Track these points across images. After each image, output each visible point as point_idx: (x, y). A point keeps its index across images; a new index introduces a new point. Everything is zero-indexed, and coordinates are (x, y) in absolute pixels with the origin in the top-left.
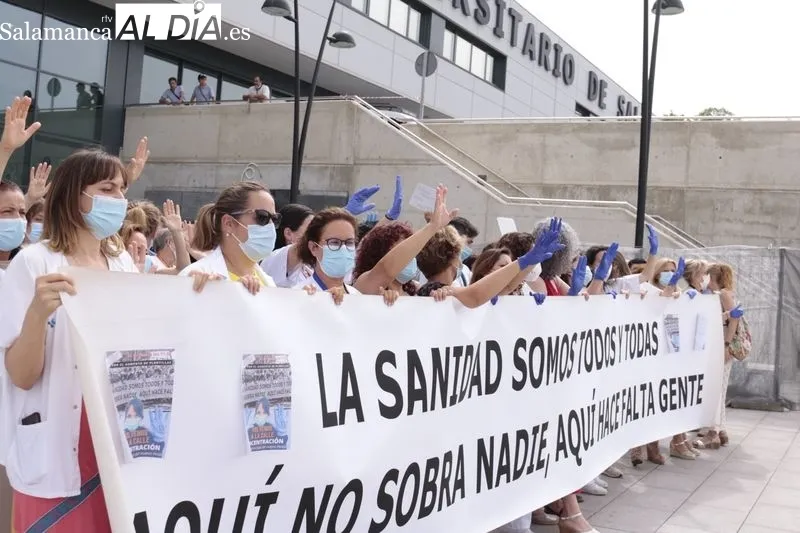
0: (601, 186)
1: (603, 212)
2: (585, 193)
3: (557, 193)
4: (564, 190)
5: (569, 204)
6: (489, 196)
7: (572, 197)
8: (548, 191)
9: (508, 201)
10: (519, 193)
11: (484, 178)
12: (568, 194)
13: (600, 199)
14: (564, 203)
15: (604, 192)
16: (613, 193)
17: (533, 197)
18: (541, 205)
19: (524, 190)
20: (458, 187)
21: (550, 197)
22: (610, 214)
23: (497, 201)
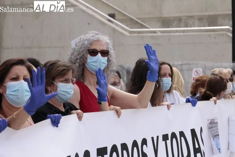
0: (209, 16)
1: (210, 36)
2: (197, 22)
3: (174, 24)
4: (179, 21)
6: (114, 30)
7: (187, 26)
8: (166, 22)
9: (131, 32)
10: (142, 26)
11: (112, 16)
12: (182, 24)
13: (209, 26)
15: (213, 20)
16: (220, 20)
17: (153, 28)
18: (160, 34)
19: (145, 23)
20: (89, 24)
21: (168, 27)
22: (215, 38)
23: (122, 34)
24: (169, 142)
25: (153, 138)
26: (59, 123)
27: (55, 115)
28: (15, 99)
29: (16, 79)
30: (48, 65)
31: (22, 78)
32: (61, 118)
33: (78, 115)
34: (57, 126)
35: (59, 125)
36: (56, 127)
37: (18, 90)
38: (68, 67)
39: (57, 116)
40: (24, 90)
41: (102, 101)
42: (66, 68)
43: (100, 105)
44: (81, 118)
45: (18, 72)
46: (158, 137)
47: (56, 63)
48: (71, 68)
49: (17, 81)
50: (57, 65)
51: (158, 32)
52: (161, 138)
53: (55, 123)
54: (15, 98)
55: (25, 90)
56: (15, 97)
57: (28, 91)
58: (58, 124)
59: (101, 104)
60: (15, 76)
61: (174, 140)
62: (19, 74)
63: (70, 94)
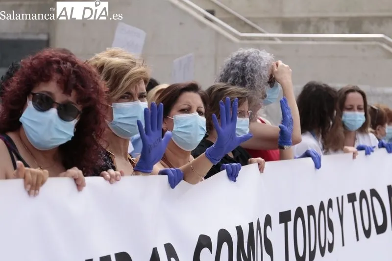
1: (356, 47)
2: (332, 26)
3: (299, 28)
4: (308, 24)
5: (313, 39)
6: (218, 34)
8: (288, 25)
9: (242, 38)
10: (254, 30)
11: (212, 13)
12: (311, 28)
13: (350, 32)
14: (308, 39)
16: (366, 25)
17: (270, 33)
18: (279, 42)
19: (259, 26)
20: (181, 24)
21: (291, 33)
22: (363, 50)
23: (228, 40)
24: (357, 204)
25: (337, 198)
26: (237, 176)
27: (233, 164)
28: (185, 139)
29: (187, 110)
30: (215, 90)
31: (195, 110)
32: (240, 169)
33: (259, 164)
34: (235, 181)
35: (237, 179)
36: (233, 182)
37: (191, 126)
38: (244, 94)
39: (236, 166)
40: (199, 128)
41: (285, 145)
42: (241, 96)
43: (282, 150)
44: (263, 170)
45: (190, 101)
46: (342, 197)
47: (226, 88)
48: (247, 97)
49: (189, 113)
50: (228, 91)
51: (276, 39)
52: (346, 199)
53: (233, 176)
54: (184, 137)
55: (200, 126)
56: (186, 135)
57: (203, 129)
58: (235, 178)
59: (283, 148)
60: (186, 107)
61: (364, 201)
62: (192, 104)
63: (245, 133)
